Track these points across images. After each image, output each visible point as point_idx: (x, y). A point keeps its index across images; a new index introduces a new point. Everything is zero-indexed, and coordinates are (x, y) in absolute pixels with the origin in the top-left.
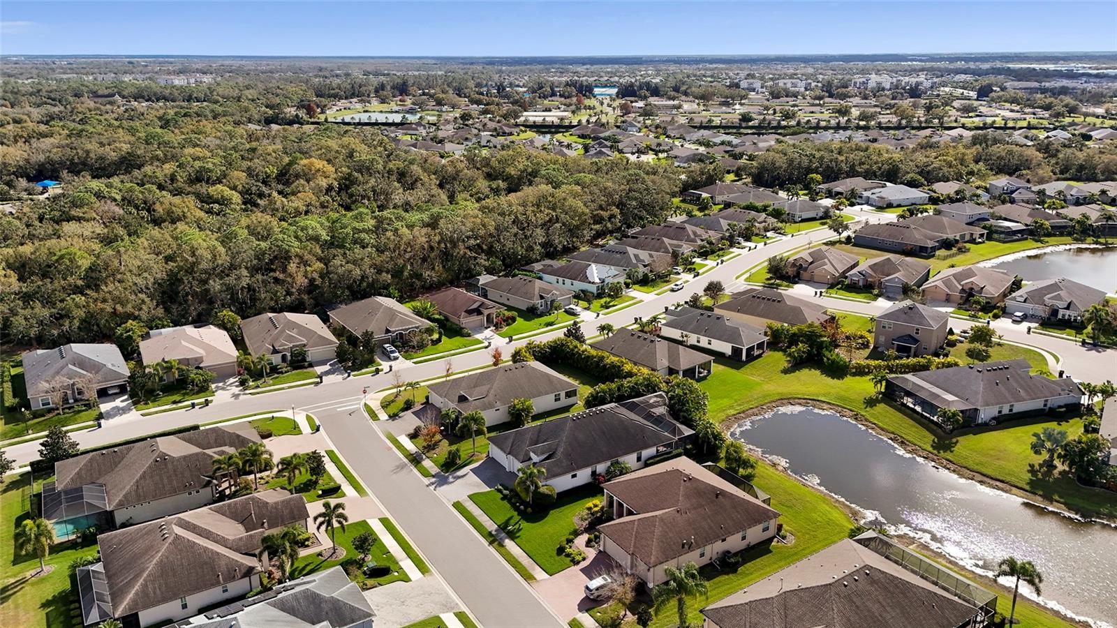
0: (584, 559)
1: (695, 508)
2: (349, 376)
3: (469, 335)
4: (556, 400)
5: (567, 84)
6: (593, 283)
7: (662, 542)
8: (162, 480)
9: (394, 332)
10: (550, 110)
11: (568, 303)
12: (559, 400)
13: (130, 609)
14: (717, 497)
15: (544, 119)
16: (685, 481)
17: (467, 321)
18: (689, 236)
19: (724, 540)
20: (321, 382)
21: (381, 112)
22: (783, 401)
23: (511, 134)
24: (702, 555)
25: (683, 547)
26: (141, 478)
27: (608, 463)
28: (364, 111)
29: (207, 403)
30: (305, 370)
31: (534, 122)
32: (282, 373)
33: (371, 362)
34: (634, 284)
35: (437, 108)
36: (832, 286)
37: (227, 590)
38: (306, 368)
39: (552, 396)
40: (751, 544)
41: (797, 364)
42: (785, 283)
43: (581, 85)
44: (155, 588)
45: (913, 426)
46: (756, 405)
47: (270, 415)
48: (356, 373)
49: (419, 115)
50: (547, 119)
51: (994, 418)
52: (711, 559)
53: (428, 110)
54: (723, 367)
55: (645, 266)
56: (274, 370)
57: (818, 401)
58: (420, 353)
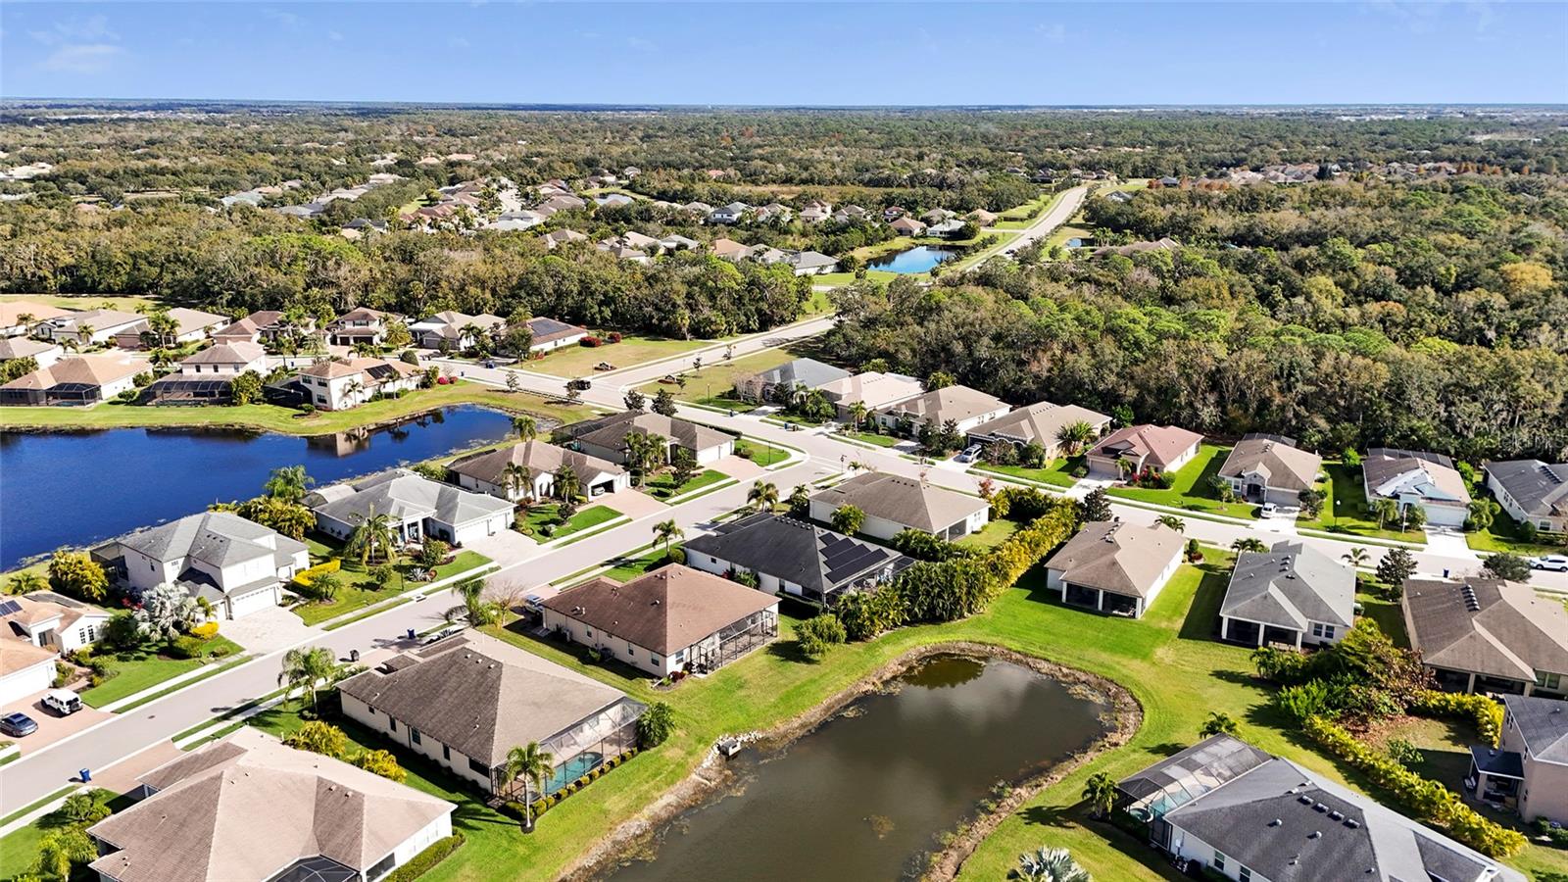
3: (1077, 475)
17: (1093, 459)
29: (794, 429)
30: (895, 439)
33: (940, 453)
38: (899, 437)
47: (787, 449)
56: (876, 429)
57: (1141, 711)
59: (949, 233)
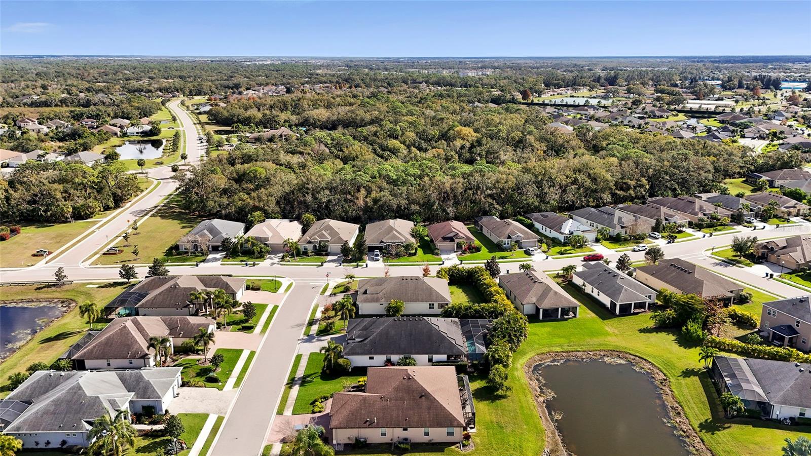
0: (320, 412)
1: (396, 400)
2: (340, 265)
3: (437, 254)
4: (430, 308)
5: (756, 79)
6: (562, 233)
7: (353, 414)
8: (168, 298)
9: (385, 243)
10: (722, 100)
11: (534, 245)
12: (433, 308)
13: (81, 357)
14: (420, 397)
15: (700, 107)
16: (404, 379)
17: (439, 244)
18: (694, 209)
19: (405, 429)
20: (322, 265)
21: (583, 97)
22: (614, 353)
23: (661, 117)
24: (384, 434)
25: (365, 423)
26: (159, 294)
27: (402, 356)
28: (571, 96)
29: (254, 265)
30: (322, 257)
31: (691, 109)
32: (308, 256)
33: (361, 259)
34: (606, 240)
35: (626, 95)
36: (793, 272)
37: (131, 363)
38: (323, 256)
39: (427, 305)
40: (432, 442)
41: (662, 327)
42: (748, 262)
43: (769, 80)
44: (97, 350)
45: (703, 403)
46: (585, 349)
47: (271, 278)
48: (345, 264)
49: (611, 101)
50: (703, 106)
51: (791, 419)
52: (392, 440)
53: (619, 97)
54: (593, 315)
55: (622, 227)
56: (305, 253)
57: (645, 360)
58: (396, 260)
59: (141, 133)
